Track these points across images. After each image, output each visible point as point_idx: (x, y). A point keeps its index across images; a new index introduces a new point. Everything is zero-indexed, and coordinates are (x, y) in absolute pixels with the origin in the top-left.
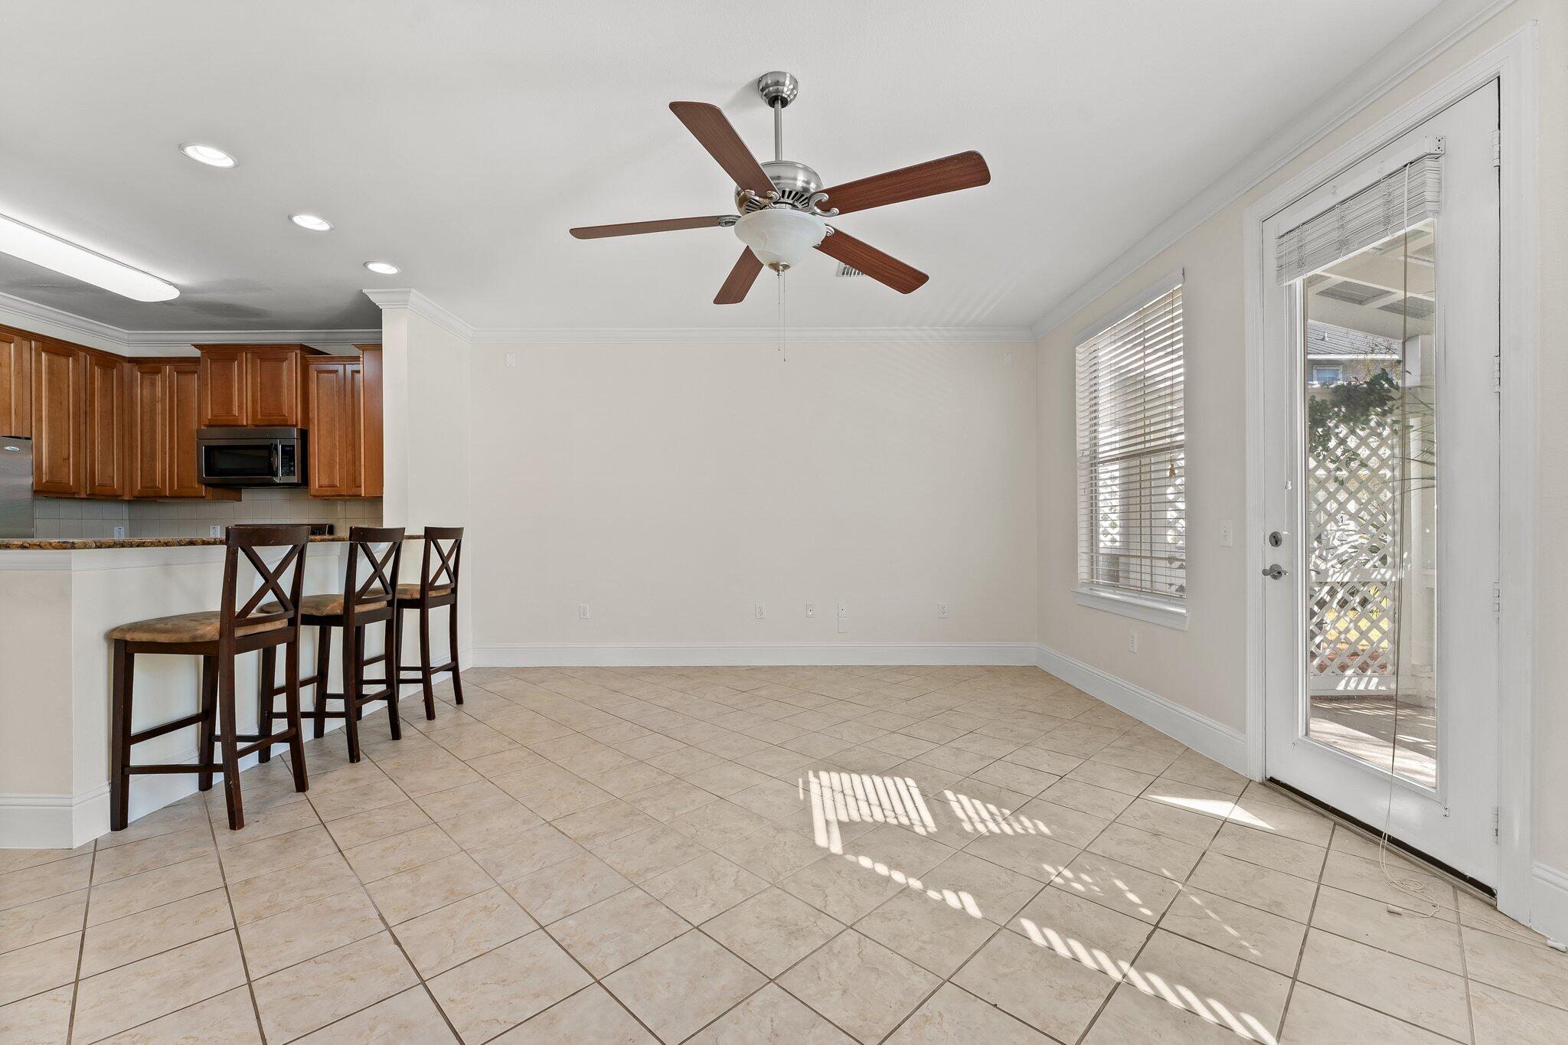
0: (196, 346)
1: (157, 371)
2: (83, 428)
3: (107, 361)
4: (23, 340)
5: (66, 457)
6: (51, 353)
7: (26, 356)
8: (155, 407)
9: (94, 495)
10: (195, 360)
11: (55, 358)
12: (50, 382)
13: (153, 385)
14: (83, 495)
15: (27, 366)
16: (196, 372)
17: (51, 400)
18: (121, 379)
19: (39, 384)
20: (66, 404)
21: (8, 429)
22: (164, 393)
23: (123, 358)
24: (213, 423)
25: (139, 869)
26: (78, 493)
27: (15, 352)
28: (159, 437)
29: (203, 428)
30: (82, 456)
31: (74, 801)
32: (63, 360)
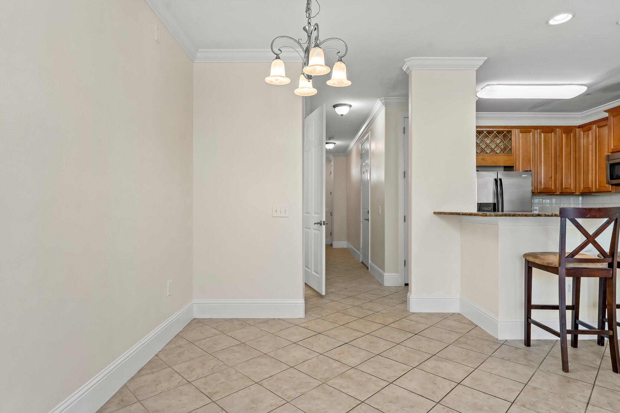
0: (606, 111)
1: (590, 129)
2: (558, 163)
3: (568, 130)
4: (535, 130)
5: (551, 177)
6: (545, 132)
7: (536, 136)
8: (589, 147)
9: (562, 193)
10: (606, 119)
11: (547, 134)
12: (545, 145)
13: (588, 136)
14: (558, 193)
15: (536, 140)
16: (607, 125)
17: (545, 153)
18: (575, 136)
19: (541, 147)
20: (551, 154)
21: (529, 168)
22: (593, 140)
23: (576, 127)
24: (615, 151)
25: (508, 358)
26: (556, 192)
27: (532, 135)
28: (590, 162)
29: (609, 154)
30: (558, 175)
31: (499, 320)
32: (550, 134)
